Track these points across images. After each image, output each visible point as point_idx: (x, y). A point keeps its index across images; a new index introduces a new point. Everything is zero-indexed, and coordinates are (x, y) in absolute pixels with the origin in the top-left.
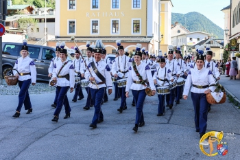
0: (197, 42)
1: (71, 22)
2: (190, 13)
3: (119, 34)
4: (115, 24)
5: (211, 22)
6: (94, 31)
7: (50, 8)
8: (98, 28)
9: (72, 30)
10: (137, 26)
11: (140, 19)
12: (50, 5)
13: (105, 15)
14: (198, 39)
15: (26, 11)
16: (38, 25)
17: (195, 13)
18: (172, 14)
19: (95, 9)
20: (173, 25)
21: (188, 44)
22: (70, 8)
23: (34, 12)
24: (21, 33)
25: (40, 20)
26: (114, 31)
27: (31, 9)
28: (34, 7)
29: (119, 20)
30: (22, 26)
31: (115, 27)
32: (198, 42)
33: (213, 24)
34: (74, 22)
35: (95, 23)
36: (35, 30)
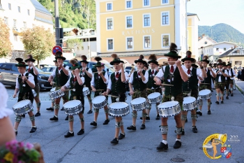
0: (223, 52)
1: (109, 40)
2: (217, 25)
3: (150, 48)
4: (147, 39)
5: (238, 32)
6: (130, 47)
7: (92, 29)
8: (132, 43)
9: (110, 47)
10: (166, 41)
11: (169, 34)
12: (92, 26)
13: (138, 32)
14: (225, 49)
15: (73, 33)
16: (83, 44)
17: (222, 25)
18: (199, 27)
19: (129, 28)
20: (200, 37)
21: (215, 54)
22: (109, 28)
23: (78, 33)
24: (69, 52)
25: (84, 40)
26: (146, 46)
27: (76, 31)
28: (78, 29)
29: (150, 36)
30: (69, 45)
31: (147, 42)
32: (225, 52)
33: (241, 34)
34: (112, 40)
35: (130, 40)
36: (80, 48)
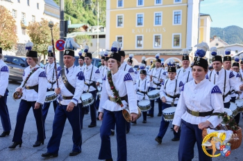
0: (235, 54)
1: (119, 38)
2: (229, 27)
3: (160, 47)
4: (157, 39)
6: (139, 45)
7: (102, 26)
8: (142, 42)
10: (177, 41)
11: (180, 34)
12: (102, 23)
13: (148, 31)
15: (82, 29)
16: (92, 40)
18: (211, 28)
19: (139, 26)
20: (212, 38)
22: (119, 25)
23: (88, 30)
25: (94, 37)
26: (156, 45)
27: (86, 28)
29: (161, 35)
30: (78, 41)
31: (157, 41)
34: (121, 38)
35: (140, 39)
36: (89, 45)
